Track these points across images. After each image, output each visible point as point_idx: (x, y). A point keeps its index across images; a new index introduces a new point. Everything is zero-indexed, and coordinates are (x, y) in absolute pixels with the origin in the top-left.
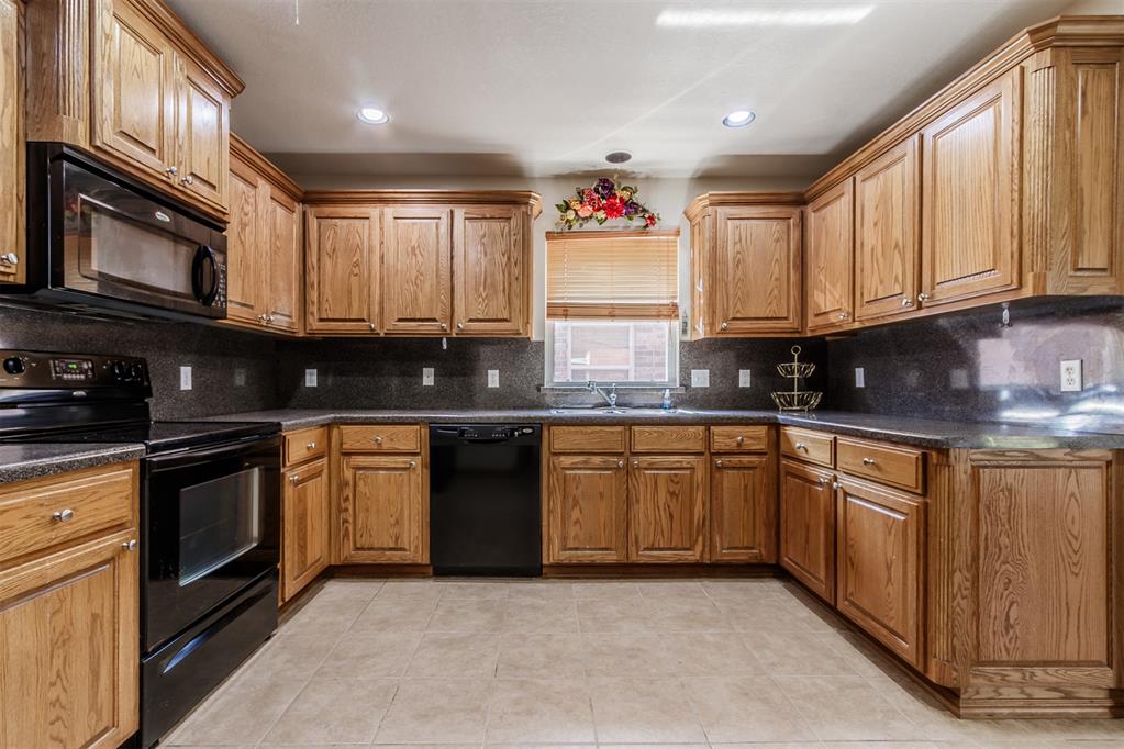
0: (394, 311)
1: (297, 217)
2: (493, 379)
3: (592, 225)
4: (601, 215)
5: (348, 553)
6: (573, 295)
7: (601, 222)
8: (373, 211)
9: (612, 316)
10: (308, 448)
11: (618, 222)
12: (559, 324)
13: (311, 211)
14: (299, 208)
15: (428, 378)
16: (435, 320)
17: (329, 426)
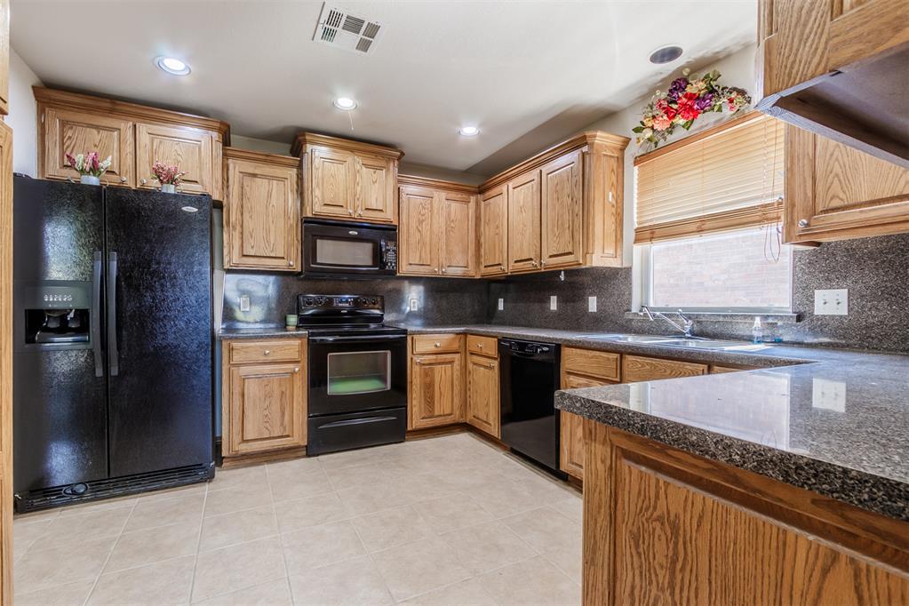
0: (515, 255)
1: (472, 204)
2: (593, 304)
3: (680, 134)
4: (680, 120)
5: (469, 419)
6: (663, 214)
7: (687, 126)
8: (503, 188)
9: (700, 231)
10: (436, 346)
11: (705, 119)
12: (657, 247)
13: (480, 197)
14: (473, 199)
15: (553, 304)
16: (531, 259)
17: (465, 334)
